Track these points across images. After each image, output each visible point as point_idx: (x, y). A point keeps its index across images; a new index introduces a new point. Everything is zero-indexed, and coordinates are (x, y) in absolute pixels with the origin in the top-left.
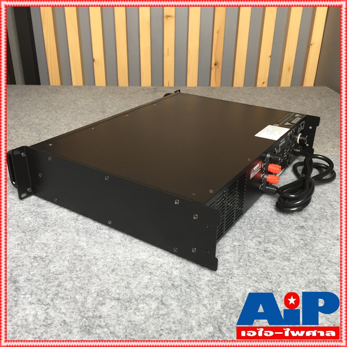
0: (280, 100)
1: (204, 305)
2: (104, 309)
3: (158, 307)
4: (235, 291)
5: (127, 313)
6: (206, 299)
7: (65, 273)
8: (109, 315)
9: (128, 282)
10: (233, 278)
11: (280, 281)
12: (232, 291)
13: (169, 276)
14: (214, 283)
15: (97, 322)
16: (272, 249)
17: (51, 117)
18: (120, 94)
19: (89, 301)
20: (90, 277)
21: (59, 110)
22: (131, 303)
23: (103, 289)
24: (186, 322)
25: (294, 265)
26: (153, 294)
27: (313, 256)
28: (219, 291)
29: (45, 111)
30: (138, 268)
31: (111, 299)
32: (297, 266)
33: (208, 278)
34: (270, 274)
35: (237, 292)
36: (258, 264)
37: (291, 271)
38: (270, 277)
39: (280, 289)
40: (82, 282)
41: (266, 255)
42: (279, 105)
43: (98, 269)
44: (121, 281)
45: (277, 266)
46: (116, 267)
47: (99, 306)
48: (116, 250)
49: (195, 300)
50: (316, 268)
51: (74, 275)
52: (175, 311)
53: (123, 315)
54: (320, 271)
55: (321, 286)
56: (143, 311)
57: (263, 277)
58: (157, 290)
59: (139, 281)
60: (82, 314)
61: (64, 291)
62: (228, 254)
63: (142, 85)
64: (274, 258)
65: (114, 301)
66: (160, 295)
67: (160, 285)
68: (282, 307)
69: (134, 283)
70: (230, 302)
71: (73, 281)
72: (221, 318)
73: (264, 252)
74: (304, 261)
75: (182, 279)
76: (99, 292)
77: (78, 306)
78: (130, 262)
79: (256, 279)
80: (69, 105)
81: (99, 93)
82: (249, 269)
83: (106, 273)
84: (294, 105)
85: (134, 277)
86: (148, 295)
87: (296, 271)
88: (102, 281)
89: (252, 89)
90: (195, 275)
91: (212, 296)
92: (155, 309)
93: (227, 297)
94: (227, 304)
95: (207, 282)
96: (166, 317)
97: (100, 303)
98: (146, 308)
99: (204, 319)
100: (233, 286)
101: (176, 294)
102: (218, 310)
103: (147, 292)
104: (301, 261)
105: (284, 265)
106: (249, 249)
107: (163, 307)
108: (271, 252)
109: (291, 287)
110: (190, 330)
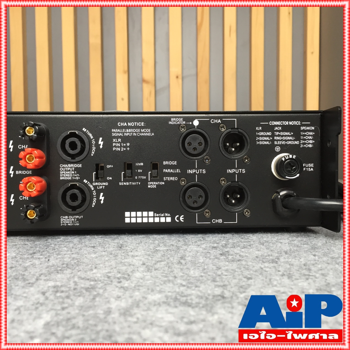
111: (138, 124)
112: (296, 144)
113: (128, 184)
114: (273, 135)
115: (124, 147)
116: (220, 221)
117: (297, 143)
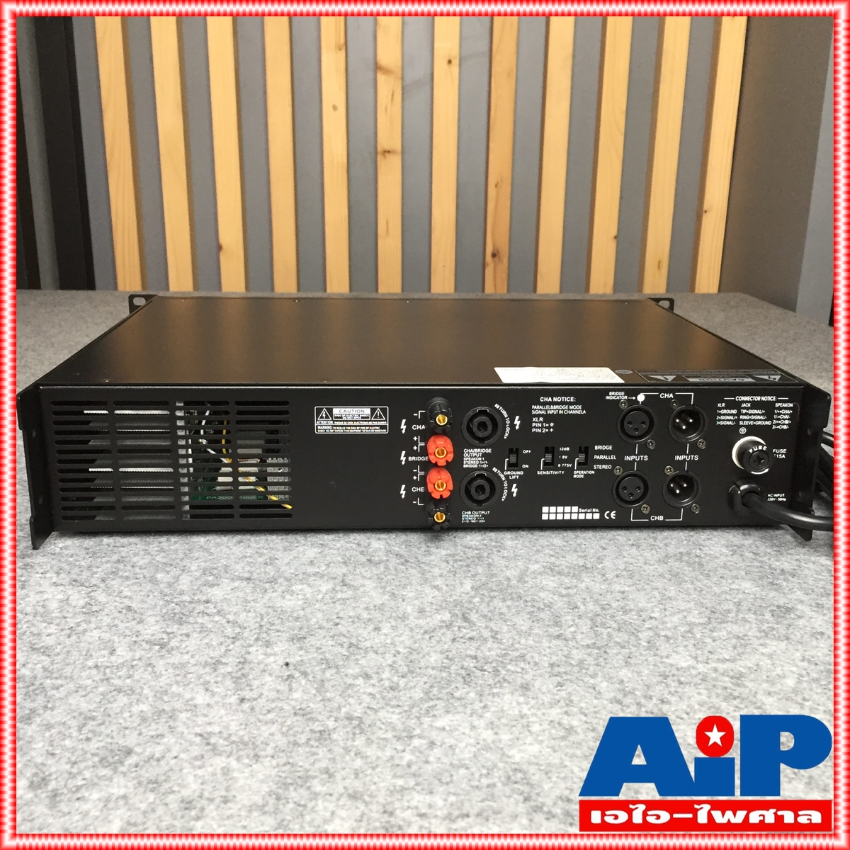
1: (435, 587)
2: (217, 592)
3: (334, 589)
4: (503, 568)
5: (266, 597)
6: (439, 578)
7: (133, 546)
8: (225, 599)
9: (271, 557)
10: (503, 551)
12: (497, 567)
14: (461, 558)
15: (201, 608)
19: (184, 581)
20: (189, 550)
22: (275, 584)
23: (216, 565)
24: (392, 609)
26: (326, 572)
28: (470, 569)
31: (233, 579)
35: (507, 569)
37: (630, 543)
38: (583, 549)
39: (602, 564)
40: (170, 556)
44: (256, 556)
47: (206, 588)
49: (415, 580)
52: (370, 594)
53: (257, 599)
56: (301, 594)
57: (568, 549)
58: (333, 567)
60: (168, 598)
61: (130, 568)
65: (239, 581)
66: (339, 574)
67: (341, 560)
68: (603, 588)
69: (285, 558)
70: (491, 582)
71: (152, 555)
72: (470, 602)
75: (391, 553)
76: (208, 570)
77: (158, 588)
79: (552, 553)
85: (285, 550)
86: (313, 573)
88: (215, 556)
91: (454, 575)
92: (327, 591)
93: (485, 576)
94: (484, 584)
96: (350, 601)
97: (208, 584)
98: (309, 590)
99: (432, 604)
100: (501, 562)
101: (375, 572)
102: (464, 593)
103: (311, 570)
107: (345, 588)
110: (400, 618)
111: (567, 399)
112: (767, 425)
113: (548, 473)
114: (739, 414)
115: (546, 428)
116: (661, 518)
117: (768, 423)
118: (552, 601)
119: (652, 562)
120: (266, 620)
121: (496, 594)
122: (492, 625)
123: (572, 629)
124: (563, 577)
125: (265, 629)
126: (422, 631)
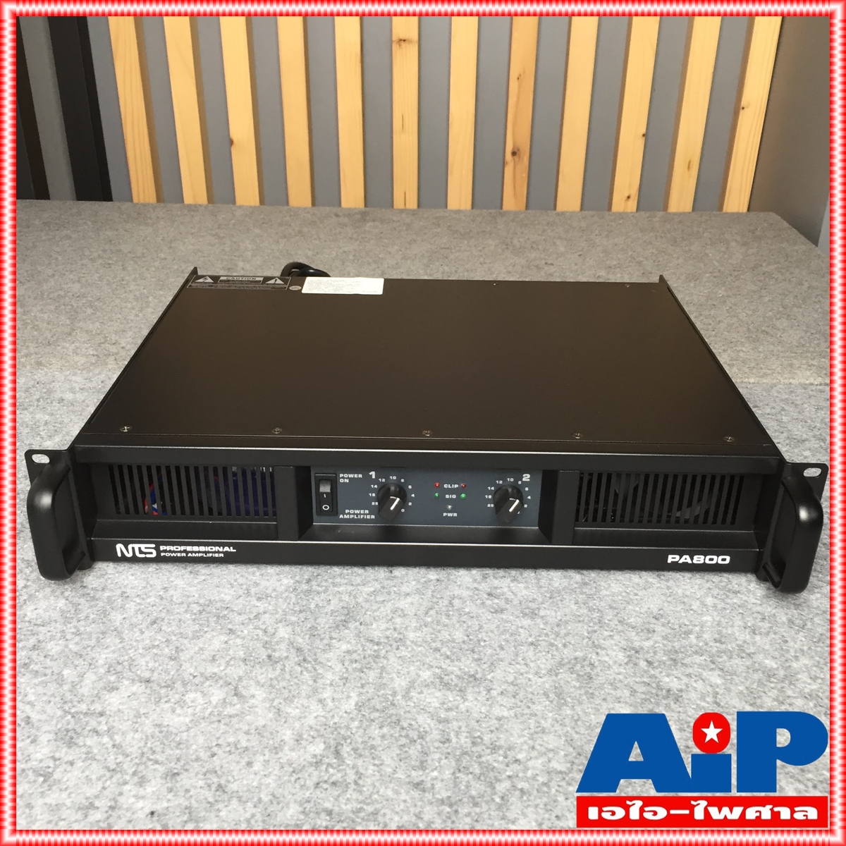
0: (650, 246)
1: (320, 701)
2: (114, 700)
3: (224, 699)
4: (394, 675)
5: (157, 709)
6: (328, 688)
8: (119, 710)
9: (177, 648)
10: (402, 648)
11: (498, 658)
12: (389, 674)
13: (266, 639)
14: (357, 658)
15: (93, 724)
16: (506, 590)
17: (110, 279)
18: (280, 225)
19: (88, 681)
20: (103, 633)
21: (132, 262)
22: (171, 690)
23: (122, 658)
24: (271, 734)
25: (542, 626)
26: (223, 674)
27: (591, 610)
28: (362, 674)
29: (101, 264)
30: (208, 621)
31: (133, 680)
32: (548, 628)
33: (349, 646)
34: (482, 644)
35: (398, 677)
36: (464, 622)
37: (530, 640)
38: (481, 649)
39: (492, 674)
40: (83, 642)
41: (488, 602)
42: (642, 259)
43: (124, 618)
44: (164, 645)
45: (504, 626)
46: (163, 615)
47: (106, 692)
48: (172, 579)
49: (305, 689)
50: (586, 634)
51: (70, 629)
52: (256, 709)
53: (148, 713)
54: (593, 642)
55: (581, 673)
56: (192, 706)
57: (467, 648)
58: (232, 666)
59: (201, 646)
60: (66, 707)
61: (42, 659)
62: (408, 597)
63: (344, 205)
64: (502, 611)
65: (139, 684)
66: (235, 676)
67: (243, 656)
68: (483, 711)
69: (191, 648)
70: (376, 697)
71: (67, 640)
72: (348, 727)
73: (486, 596)
74: (568, 618)
75: (293, 647)
76: (113, 665)
77: (62, 691)
78: (195, 605)
79: (449, 653)
80: (156, 251)
81: (233, 221)
82: (442, 632)
83: (138, 627)
84: (678, 258)
85: (193, 638)
86: (211, 674)
87: (541, 639)
88: (125, 643)
89: (592, 216)
90: (321, 640)
91: (344, 684)
92: (217, 704)
93: (374, 686)
94: (369, 700)
95: (343, 654)
96: (235, 720)
97: (109, 686)
98: (201, 701)
99: (311, 728)
100: (395, 665)
101: (270, 676)
102: (346, 712)
103: (212, 669)
104: (559, 618)
105: (520, 625)
106: (457, 588)
107: (235, 700)
108: (502, 597)
109: (516, 673)
110: (276, 748)
118: (428, 729)
119: (543, 672)
120: (149, 745)
121: (377, 714)
122: (360, 762)
123: (435, 774)
124: (449, 693)
125: (144, 759)
126: (291, 769)
